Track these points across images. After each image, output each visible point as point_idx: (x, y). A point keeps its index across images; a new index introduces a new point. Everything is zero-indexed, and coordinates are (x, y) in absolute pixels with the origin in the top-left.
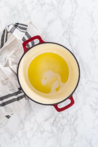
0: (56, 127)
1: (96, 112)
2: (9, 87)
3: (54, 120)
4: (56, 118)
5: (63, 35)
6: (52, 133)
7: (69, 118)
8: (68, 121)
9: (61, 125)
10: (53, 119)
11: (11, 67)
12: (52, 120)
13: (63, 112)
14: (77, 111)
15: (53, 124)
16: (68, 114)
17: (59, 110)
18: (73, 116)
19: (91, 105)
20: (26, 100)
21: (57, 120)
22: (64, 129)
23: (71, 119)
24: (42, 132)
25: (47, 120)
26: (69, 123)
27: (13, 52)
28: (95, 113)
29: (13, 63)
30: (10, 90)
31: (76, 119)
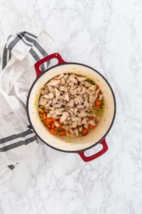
0: (82, 184)
1: (139, 162)
2: (14, 125)
3: (80, 174)
4: (81, 171)
5: (92, 52)
6: (76, 191)
7: (101, 171)
8: (99, 175)
9: (89, 180)
10: (78, 171)
11: (19, 95)
12: (76, 174)
13: (91, 162)
14: (112, 160)
15: (78, 179)
16: (99, 165)
17: (87, 159)
18: (106, 168)
19: (131, 153)
20: (38, 145)
21: (84, 173)
22: (93, 185)
23: (103, 172)
24: (62, 191)
25: (70, 173)
26: (101, 177)
27: (20, 73)
28: (137, 163)
29: (21, 90)
30: (16, 129)
31: (111, 172)
